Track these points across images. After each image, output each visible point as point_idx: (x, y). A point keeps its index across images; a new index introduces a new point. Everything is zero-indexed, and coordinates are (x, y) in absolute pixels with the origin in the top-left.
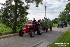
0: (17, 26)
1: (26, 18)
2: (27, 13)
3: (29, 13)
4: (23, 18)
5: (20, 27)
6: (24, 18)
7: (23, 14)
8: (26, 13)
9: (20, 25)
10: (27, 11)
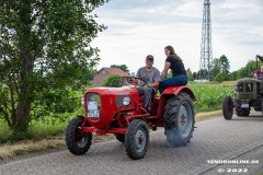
0: (31, 99)
1: (88, 54)
2: (90, 29)
3: (103, 28)
4: (71, 58)
5: (49, 108)
6: (75, 53)
7: (70, 31)
8: (83, 26)
9: (50, 97)
10: (87, 16)
